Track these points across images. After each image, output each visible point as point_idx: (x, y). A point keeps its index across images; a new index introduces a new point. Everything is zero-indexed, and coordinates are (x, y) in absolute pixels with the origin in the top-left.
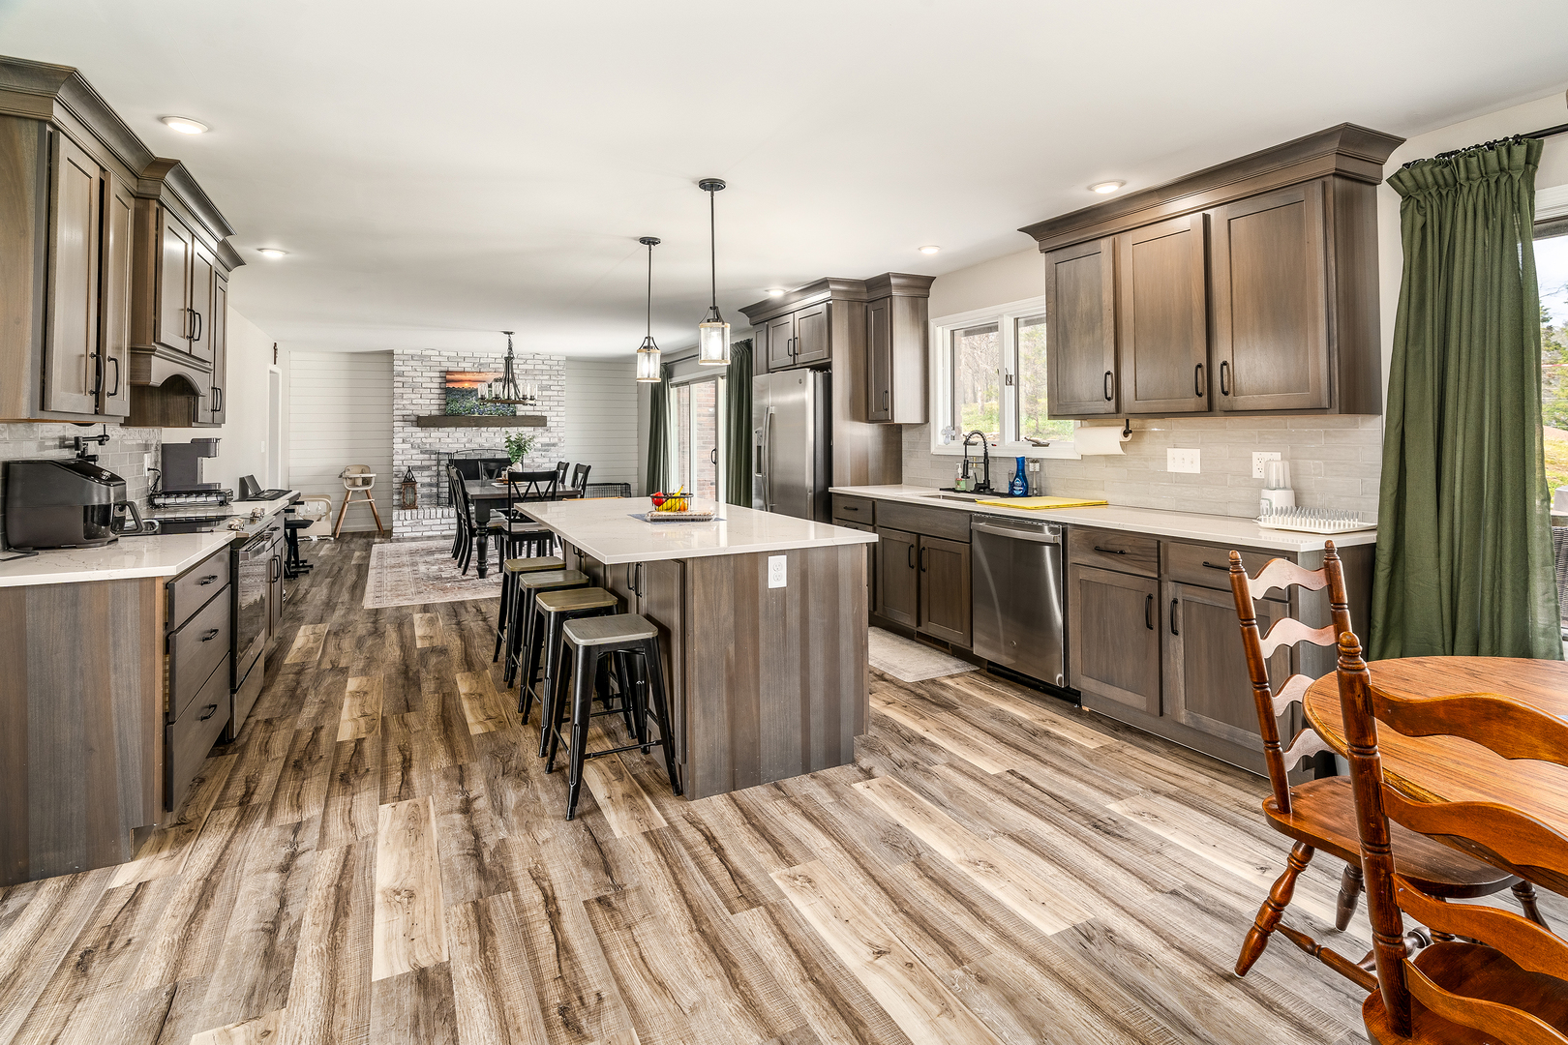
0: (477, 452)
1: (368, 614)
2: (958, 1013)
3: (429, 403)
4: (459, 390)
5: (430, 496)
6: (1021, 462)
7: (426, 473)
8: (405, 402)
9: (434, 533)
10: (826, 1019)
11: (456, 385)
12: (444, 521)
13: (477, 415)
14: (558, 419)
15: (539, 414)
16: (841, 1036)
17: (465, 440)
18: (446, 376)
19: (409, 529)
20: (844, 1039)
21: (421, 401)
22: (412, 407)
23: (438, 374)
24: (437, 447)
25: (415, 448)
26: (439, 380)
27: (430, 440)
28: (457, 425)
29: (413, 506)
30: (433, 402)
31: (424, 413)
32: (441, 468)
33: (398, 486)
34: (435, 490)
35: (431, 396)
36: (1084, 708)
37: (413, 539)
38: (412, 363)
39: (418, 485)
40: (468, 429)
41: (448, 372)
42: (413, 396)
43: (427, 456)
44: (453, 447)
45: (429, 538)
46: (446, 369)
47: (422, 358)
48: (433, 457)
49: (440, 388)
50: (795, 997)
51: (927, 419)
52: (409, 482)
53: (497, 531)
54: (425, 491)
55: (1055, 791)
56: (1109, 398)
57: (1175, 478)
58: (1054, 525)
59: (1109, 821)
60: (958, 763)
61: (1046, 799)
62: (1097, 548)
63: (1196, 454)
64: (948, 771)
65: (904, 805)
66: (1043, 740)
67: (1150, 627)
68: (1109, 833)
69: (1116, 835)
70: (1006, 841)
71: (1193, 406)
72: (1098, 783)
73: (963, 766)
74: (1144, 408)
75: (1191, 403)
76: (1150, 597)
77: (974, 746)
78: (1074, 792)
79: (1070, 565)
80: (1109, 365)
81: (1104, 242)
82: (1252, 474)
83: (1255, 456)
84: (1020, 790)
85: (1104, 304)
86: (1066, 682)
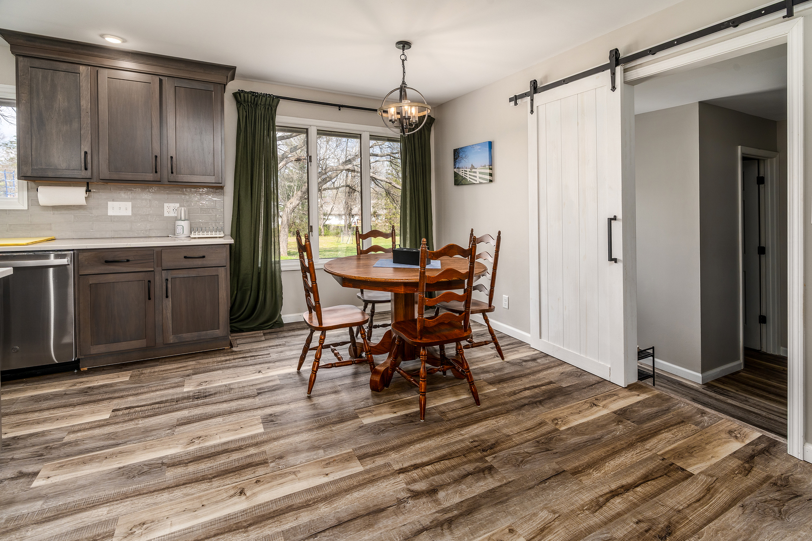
2: (298, 469)
10: (281, 522)
16: (296, 516)
20: (299, 515)
36: (82, 369)
50: (258, 537)
55: (154, 401)
56: (86, 169)
57: (114, 219)
58: (60, 254)
59: (197, 394)
60: (76, 428)
61: (157, 406)
62: (107, 262)
63: (129, 205)
64: (79, 434)
65: (97, 462)
66: (96, 391)
67: (150, 299)
68: (206, 396)
69: (209, 395)
70: (181, 428)
71: (152, 178)
72: (162, 388)
73: (83, 426)
74: (115, 177)
75: (150, 176)
76: (149, 281)
77: (63, 418)
78: (162, 396)
79: (79, 277)
80: (86, 147)
81: (82, 69)
82: (166, 214)
83: (166, 205)
84: (138, 412)
85: (82, 108)
86: (76, 356)
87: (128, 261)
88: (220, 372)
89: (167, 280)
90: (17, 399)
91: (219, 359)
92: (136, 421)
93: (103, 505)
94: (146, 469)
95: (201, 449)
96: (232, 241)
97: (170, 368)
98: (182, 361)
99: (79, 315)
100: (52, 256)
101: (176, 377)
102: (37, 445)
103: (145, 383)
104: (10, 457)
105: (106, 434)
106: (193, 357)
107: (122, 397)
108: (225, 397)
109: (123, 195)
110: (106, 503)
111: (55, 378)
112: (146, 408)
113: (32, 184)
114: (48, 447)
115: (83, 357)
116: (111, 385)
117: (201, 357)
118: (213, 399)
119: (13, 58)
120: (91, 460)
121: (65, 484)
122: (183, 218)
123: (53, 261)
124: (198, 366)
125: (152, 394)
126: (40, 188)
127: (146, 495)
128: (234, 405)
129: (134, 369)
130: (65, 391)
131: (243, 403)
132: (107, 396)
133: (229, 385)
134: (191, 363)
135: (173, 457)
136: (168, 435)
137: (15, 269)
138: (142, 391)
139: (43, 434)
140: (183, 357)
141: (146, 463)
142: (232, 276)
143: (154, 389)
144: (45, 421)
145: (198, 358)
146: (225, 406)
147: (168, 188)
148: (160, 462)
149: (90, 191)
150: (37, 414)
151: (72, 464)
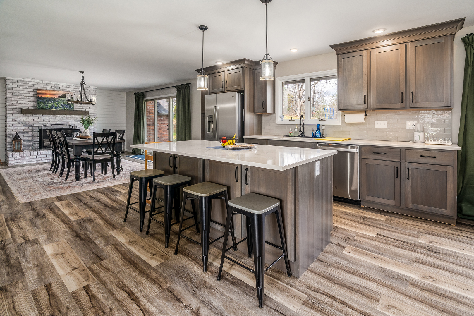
0: (54, 126)
1: (25, 205)
3: (28, 103)
4: (44, 98)
5: (28, 146)
6: (318, 126)
7: (26, 135)
8: (13, 102)
9: (33, 162)
11: (43, 96)
12: (38, 156)
13: (54, 109)
14: (93, 112)
15: (85, 110)
17: (47, 120)
18: (37, 92)
19: (19, 161)
21: (23, 102)
22: (18, 105)
23: (32, 90)
24: (32, 123)
25: (20, 124)
26: (33, 93)
27: (28, 120)
28: (43, 114)
29: (19, 150)
30: (29, 103)
31: (25, 107)
32: (34, 133)
33: (10, 141)
34: (31, 143)
35: (29, 100)
36: (362, 206)
37: (22, 166)
38: (18, 84)
39: (22, 141)
40: (50, 115)
41: (38, 90)
42: (18, 99)
43: (26, 127)
44: (41, 123)
45: (31, 165)
46: (37, 88)
47: (23, 82)
48: (30, 128)
49: (34, 96)
51: (274, 112)
52: (17, 139)
53: (84, 159)
54: (26, 143)
55: (400, 239)
56: (365, 104)
57: (378, 130)
58: (353, 146)
59: (429, 248)
60: (360, 235)
61: (402, 243)
62: (374, 153)
63: (386, 122)
64: (361, 238)
65: (370, 257)
66: (369, 220)
67: (397, 178)
68: (436, 252)
69: (438, 253)
70: (418, 265)
71: (399, 106)
72: (405, 233)
73: (363, 235)
74: (379, 107)
75: (399, 105)
76: (397, 168)
77: (354, 227)
78: (404, 238)
79: (361, 159)
80: (365, 93)
81: (364, 52)
82: (408, 128)
83: (408, 122)
84: (391, 241)
85: (363, 72)
86: (359, 199)
87: (385, 154)
88: (447, 240)
89: (408, 168)
90: (337, 210)
91: (446, 231)
92: (390, 246)
93: (373, 282)
94: (396, 277)
95: (433, 286)
96: (460, 149)
97: (409, 223)
98: (417, 222)
99: (361, 178)
100: (349, 147)
101: (414, 230)
102: (345, 235)
103: (394, 226)
104: (335, 235)
105: (374, 245)
106: (426, 222)
107: (381, 228)
108: (452, 260)
109: (382, 116)
110: (375, 282)
111: (350, 206)
112: (395, 241)
113: (342, 113)
114: (348, 237)
115: (362, 200)
116: (375, 220)
117: (431, 224)
118: (442, 257)
119: (336, 56)
120: (367, 255)
121: (356, 260)
122: (419, 130)
123: (349, 149)
124: (429, 229)
125: (398, 234)
126: (346, 115)
127: (396, 292)
128: (461, 269)
129: (387, 215)
130: (355, 214)
131: (469, 271)
132: (374, 225)
133: (455, 252)
134: (424, 225)
135: (412, 279)
136: (409, 264)
137: (338, 151)
138: (392, 230)
139: (346, 230)
140: (418, 220)
141: (396, 273)
142: (458, 174)
143: (400, 232)
144: (347, 225)
145: (429, 224)
146: (451, 266)
147: (409, 112)
148: (405, 277)
149: (366, 115)
150: (344, 220)
151: (359, 252)
